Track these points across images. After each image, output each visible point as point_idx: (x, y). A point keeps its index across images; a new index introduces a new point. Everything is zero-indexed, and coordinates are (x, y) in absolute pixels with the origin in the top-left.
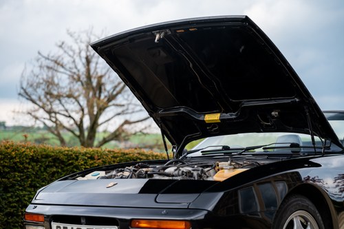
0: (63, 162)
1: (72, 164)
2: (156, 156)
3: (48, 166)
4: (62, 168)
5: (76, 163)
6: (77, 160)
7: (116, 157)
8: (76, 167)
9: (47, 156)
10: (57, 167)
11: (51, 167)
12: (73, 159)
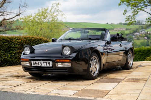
0: (8, 41)
1: (11, 41)
2: (38, 38)
3: (4, 43)
4: (8, 43)
5: (13, 41)
6: (13, 40)
7: (25, 39)
8: (13, 43)
9: (4, 39)
10: (7, 43)
11: (5, 43)
12: (12, 40)
